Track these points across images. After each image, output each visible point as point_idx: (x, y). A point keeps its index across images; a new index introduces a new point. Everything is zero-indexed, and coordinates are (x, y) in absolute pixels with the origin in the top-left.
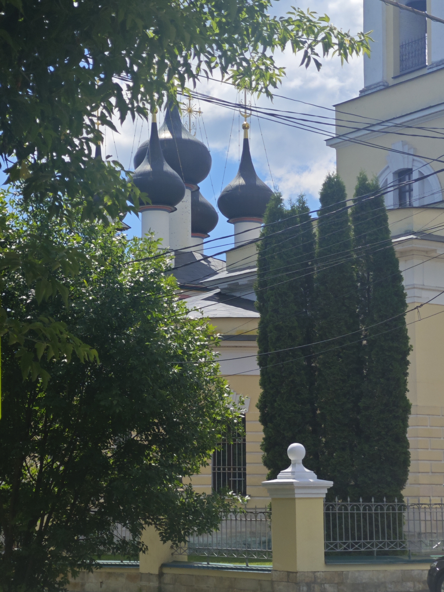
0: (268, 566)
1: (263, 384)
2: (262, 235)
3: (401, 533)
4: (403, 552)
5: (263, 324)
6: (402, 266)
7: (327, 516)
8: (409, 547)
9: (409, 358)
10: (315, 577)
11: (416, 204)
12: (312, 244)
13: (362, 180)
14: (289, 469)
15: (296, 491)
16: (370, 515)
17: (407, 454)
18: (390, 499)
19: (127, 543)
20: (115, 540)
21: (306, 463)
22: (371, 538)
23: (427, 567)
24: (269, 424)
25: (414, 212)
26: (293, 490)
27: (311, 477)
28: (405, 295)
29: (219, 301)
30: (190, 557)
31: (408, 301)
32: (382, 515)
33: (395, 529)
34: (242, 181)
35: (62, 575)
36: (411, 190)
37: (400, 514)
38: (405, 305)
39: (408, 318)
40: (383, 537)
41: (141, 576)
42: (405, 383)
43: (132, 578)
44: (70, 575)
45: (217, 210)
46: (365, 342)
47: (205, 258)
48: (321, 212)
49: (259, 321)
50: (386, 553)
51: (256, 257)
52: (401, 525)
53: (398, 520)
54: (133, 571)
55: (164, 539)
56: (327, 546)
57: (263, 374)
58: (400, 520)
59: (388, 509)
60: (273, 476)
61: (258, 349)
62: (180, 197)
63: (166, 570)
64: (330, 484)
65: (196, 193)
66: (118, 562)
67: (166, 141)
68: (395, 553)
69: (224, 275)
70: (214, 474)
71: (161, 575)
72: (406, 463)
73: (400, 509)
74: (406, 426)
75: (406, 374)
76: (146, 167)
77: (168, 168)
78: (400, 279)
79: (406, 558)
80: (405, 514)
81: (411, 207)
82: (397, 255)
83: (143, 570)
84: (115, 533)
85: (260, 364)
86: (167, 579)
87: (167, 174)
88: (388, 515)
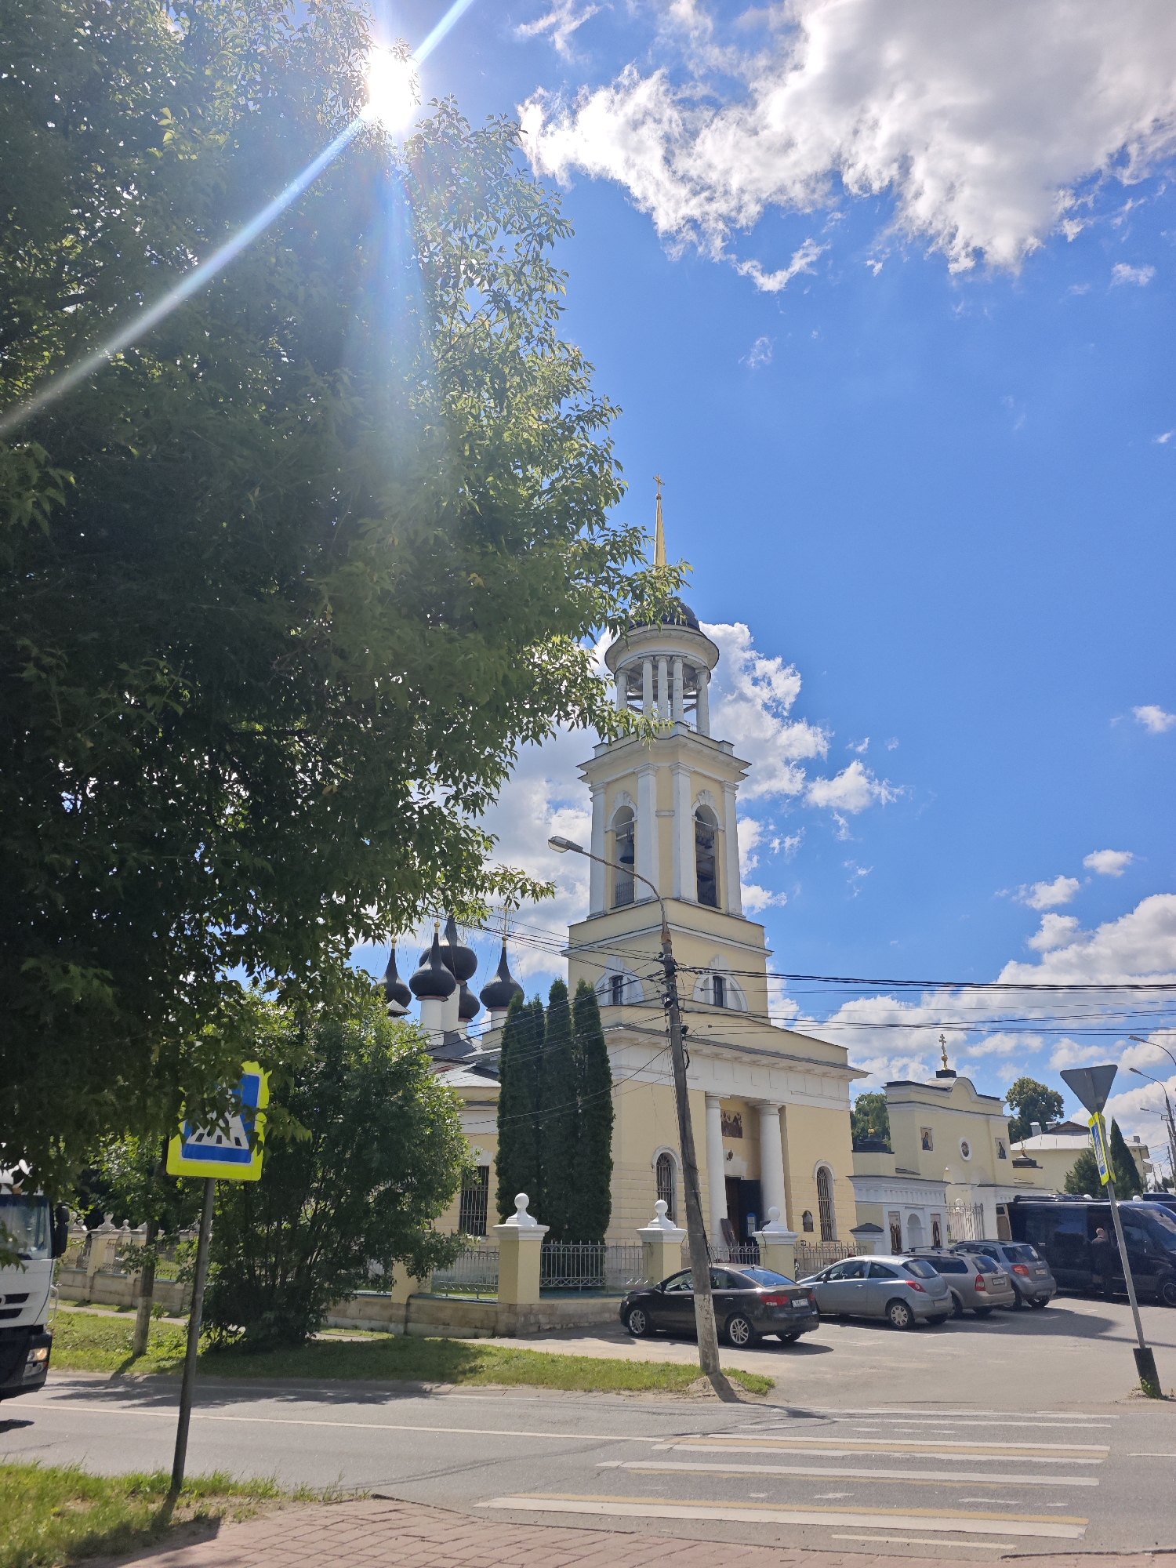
0: (494, 1298)
1: (500, 1142)
2: (506, 1024)
3: (601, 1273)
4: (603, 1288)
5: (503, 1095)
6: (609, 1052)
7: (543, 1256)
8: (608, 1283)
9: (612, 1125)
10: (531, 1309)
11: (625, 1003)
12: (543, 1031)
13: (582, 984)
14: (515, 1216)
15: (520, 1235)
16: (578, 1255)
17: (609, 1204)
18: (594, 1242)
19: (380, 1277)
20: (370, 1275)
21: (529, 1210)
22: (578, 1275)
23: (619, 1300)
24: (504, 1177)
25: (623, 1008)
26: (517, 1233)
27: (531, 1222)
28: (611, 1074)
29: (475, 1073)
30: (433, 1289)
31: (613, 1078)
32: (587, 1255)
33: (597, 1268)
34: (499, 979)
35: (325, 1304)
36: (621, 992)
37: (602, 1255)
38: (610, 1082)
39: (612, 1092)
40: (587, 1275)
41: (391, 1305)
42: (609, 1144)
43: (385, 1307)
44: (331, 1303)
45: (479, 1000)
46: (580, 1111)
47: (469, 1038)
48: (550, 1007)
49: (500, 1090)
50: (589, 1288)
51: (501, 1041)
52: (602, 1265)
53: (599, 1261)
54: (385, 1301)
55: (410, 1274)
56: (542, 1282)
57: (501, 1134)
58: (602, 1260)
59: (592, 1251)
60: (503, 1221)
61: (497, 1114)
62: (451, 990)
63: (412, 1301)
64: (547, 1228)
65: (464, 987)
66: (375, 1293)
67: (445, 947)
68: (597, 1288)
69: (479, 1052)
70: (461, 1217)
71: (408, 1305)
72: (608, 1212)
73: (601, 1251)
74: (609, 1180)
75: (610, 1138)
76: (427, 966)
77: (444, 968)
78: (608, 1061)
79: (604, 1292)
80: (606, 1254)
81: (622, 1005)
82: (606, 1041)
83: (394, 1300)
84: (371, 1267)
85: (499, 1127)
86: (413, 1308)
87: (443, 972)
88: (592, 1256)
